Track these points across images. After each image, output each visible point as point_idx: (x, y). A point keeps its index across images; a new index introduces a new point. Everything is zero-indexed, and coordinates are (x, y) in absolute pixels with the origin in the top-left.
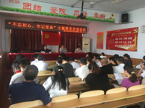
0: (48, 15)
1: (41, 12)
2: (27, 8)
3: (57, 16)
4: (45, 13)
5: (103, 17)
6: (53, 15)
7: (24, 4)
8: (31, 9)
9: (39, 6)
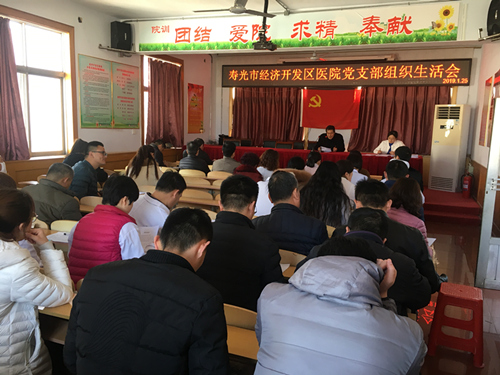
0: (225, 47)
1: (209, 44)
4: (218, 45)
5: (401, 27)
8: (189, 41)
9: (206, 30)
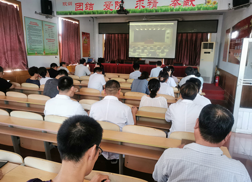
0: (101, 13)
1: (93, 12)
2: (79, 8)
3: (112, 13)
4: (97, 12)
6: (106, 13)
7: (76, 4)
8: (82, 10)
9: (91, 4)
